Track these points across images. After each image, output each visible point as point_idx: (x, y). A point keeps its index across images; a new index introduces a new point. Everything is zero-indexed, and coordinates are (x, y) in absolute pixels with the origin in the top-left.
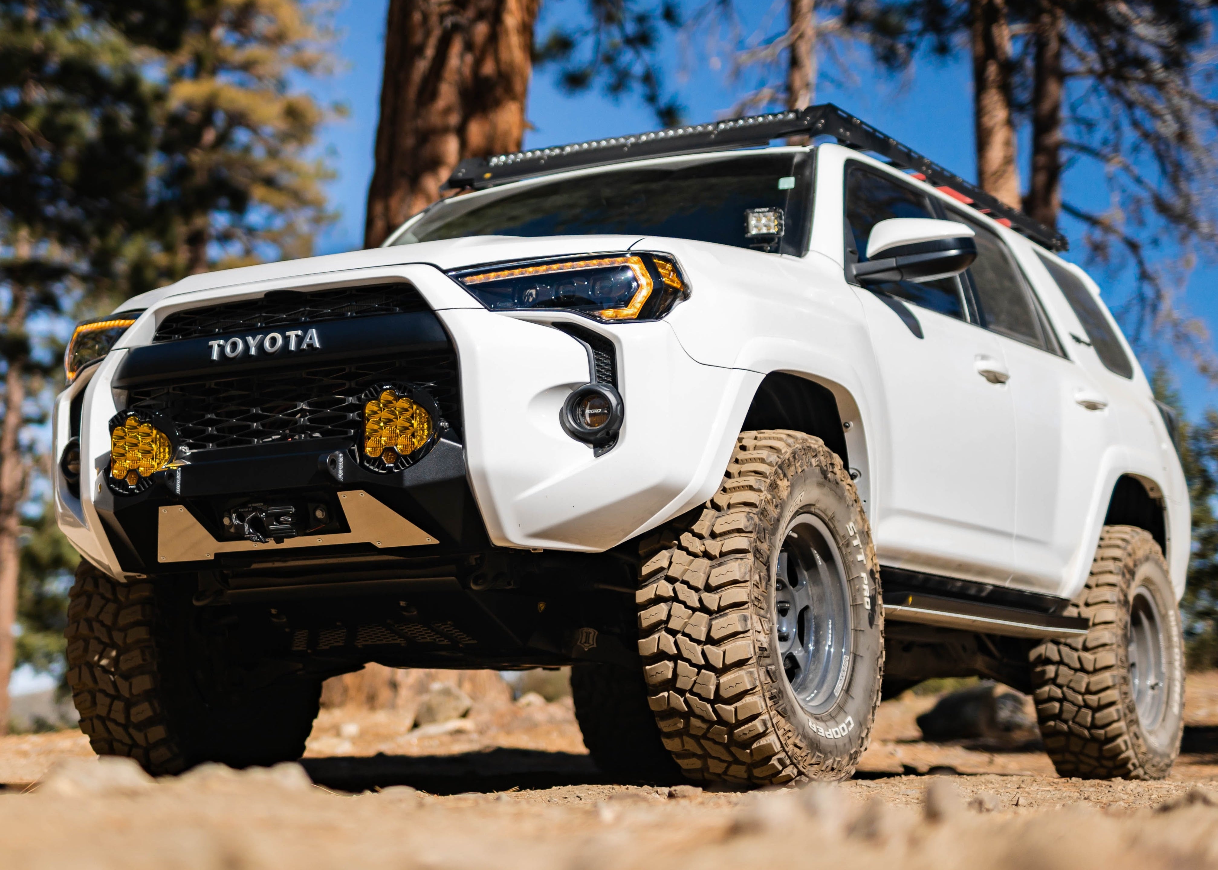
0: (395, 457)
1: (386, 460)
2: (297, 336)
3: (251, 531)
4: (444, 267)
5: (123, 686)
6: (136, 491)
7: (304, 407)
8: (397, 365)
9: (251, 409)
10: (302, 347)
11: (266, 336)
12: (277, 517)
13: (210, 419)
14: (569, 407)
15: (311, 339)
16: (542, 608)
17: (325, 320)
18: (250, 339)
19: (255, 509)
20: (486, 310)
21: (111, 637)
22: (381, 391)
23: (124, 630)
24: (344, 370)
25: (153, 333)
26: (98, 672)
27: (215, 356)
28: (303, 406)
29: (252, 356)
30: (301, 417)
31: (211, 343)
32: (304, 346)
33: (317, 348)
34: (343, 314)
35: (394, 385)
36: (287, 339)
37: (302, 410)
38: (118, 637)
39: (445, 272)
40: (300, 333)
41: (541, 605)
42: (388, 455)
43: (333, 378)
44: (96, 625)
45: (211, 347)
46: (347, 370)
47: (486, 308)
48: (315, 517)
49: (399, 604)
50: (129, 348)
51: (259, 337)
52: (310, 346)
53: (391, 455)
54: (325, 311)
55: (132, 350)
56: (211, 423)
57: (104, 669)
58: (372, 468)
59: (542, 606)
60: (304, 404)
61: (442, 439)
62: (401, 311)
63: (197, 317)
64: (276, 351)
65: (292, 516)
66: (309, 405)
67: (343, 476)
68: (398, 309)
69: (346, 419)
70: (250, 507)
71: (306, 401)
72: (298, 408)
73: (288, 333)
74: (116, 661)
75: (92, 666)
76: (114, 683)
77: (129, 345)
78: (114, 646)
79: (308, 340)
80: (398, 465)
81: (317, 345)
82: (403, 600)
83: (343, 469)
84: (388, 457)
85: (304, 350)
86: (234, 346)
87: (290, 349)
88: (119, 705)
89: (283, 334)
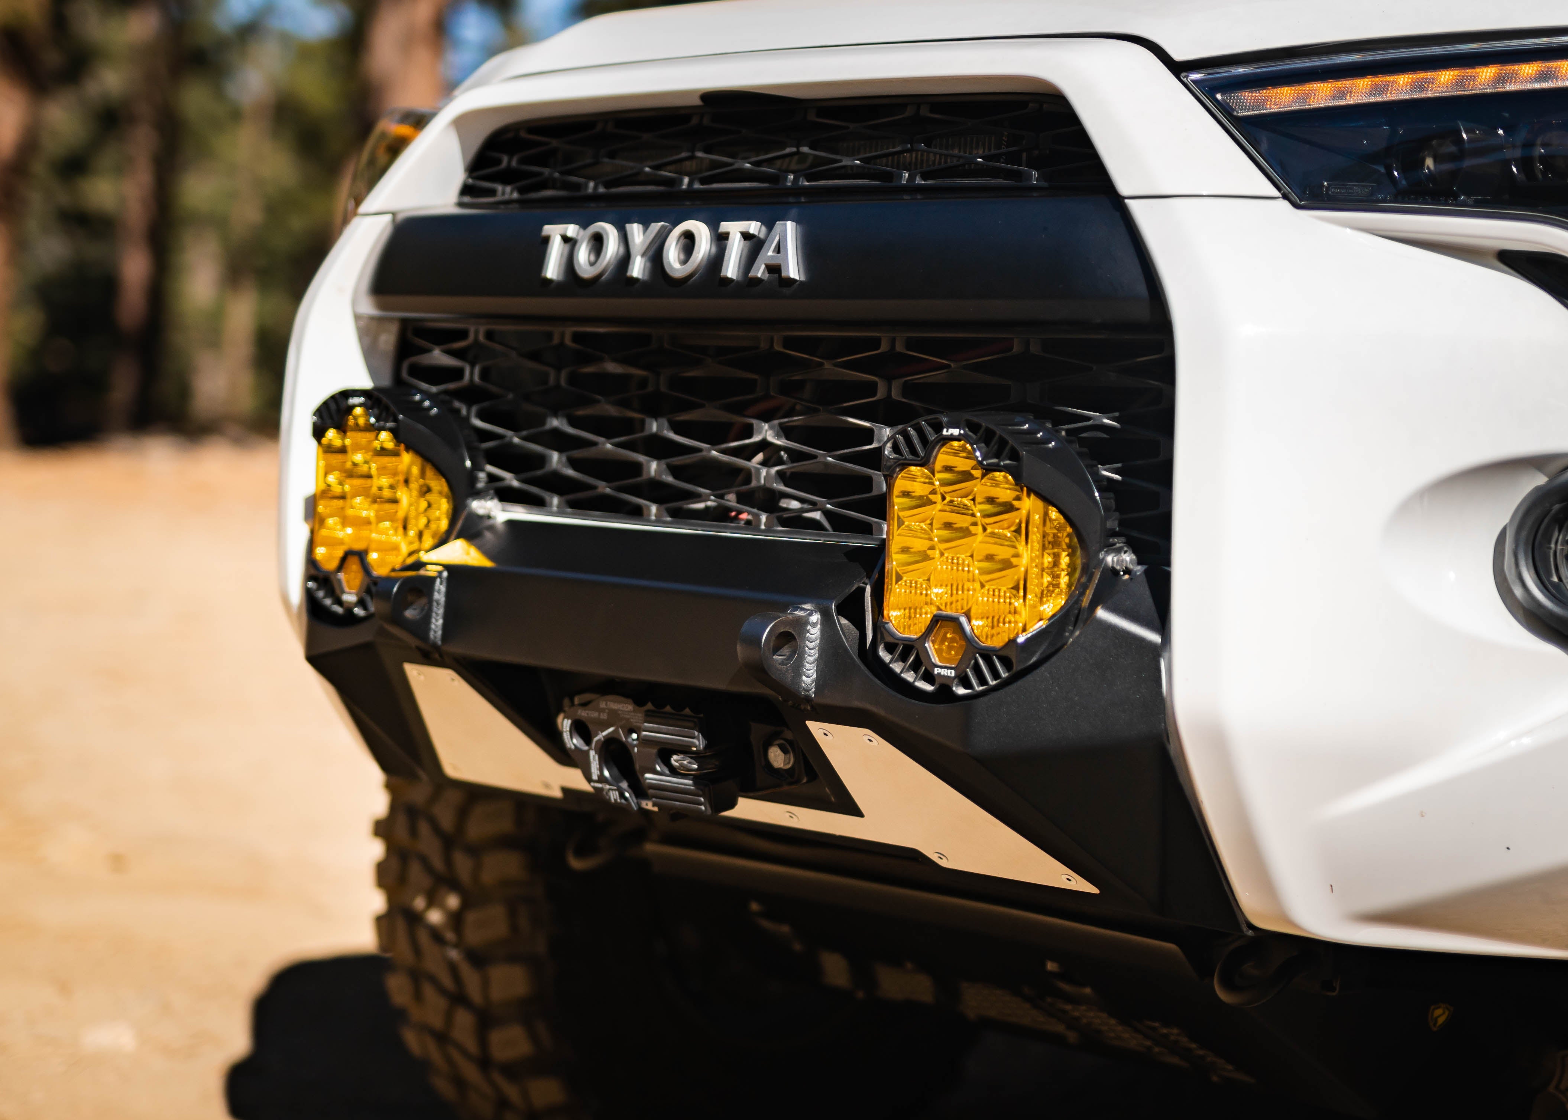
0: (961, 646)
1: (939, 652)
2: (746, 236)
3: (606, 773)
4: (1179, 55)
5: (472, 980)
6: (358, 611)
7: (771, 438)
8: (1017, 348)
9: (648, 420)
10: (751, 274)
11: (675, 224)
12: (665, 753)
13: (556, 431)
14: (1524, 534)
15: (778, 250)
16: (1441, 1020)
17: (838, 190)
18: (635, 230)
19: (613, 718)
20: (1286, 203)
21: (448, 861)
22: (937, 442)
23: (475, 851)
24: (875, 343)
25: (458, 176)
26: (424, 938)
27: (552, 270)
28: (766, 432)
29: (636, 280)
30: (764, 463)
31: (548, 229)
32: (759, 271)
33: (791, 281)
34: (888, 177)
35: (973, 427)
36: (721, 239)
37: (764, 445)
38: (463, 864)
39: (1178, 68)
40: (754, 227)
41: (1438, 1012)
42: (944, 638)
43: (847, 365)
44: (424, 828)
45: (546, 241)
46: (884, 347)
47: (1285, 197)
48: (769, 765)
49: (1044, 965)
50: (394, 214)
51: (656, 227)
52: (774, 269)
53: (952, 640)
54: (846, 162)
55: (400, 217)
56: (558, 440)
57: (436, 934)
58: (897, 667)
59: (1440, 1015)
60: (771, 428)
61: (1102, 614)
62: (1045, 184)
63: (554, 143)
64: (691, 276)
65: (696, 756)
66: (786, 431)
67: (817, 681)
68: (1035, 174)
69: (870, 490)
70: (603, 710)
71: (776, 422)
72: (756, 438)
73: (726, 226)
74: (456, 919)
75: (414, 919)
76: (453, 969)
77: (395, 206)
78: (454, 885)
79: (770, 253)
80: (966, 676)
81: (793, 270)
82: (1053, 960)
83: (819, 661)
84: (942, 642)
85: (758, 281)
86: (598, 241)
87: (723, 274)
88: (464, 1020)
89: (713, 225)
